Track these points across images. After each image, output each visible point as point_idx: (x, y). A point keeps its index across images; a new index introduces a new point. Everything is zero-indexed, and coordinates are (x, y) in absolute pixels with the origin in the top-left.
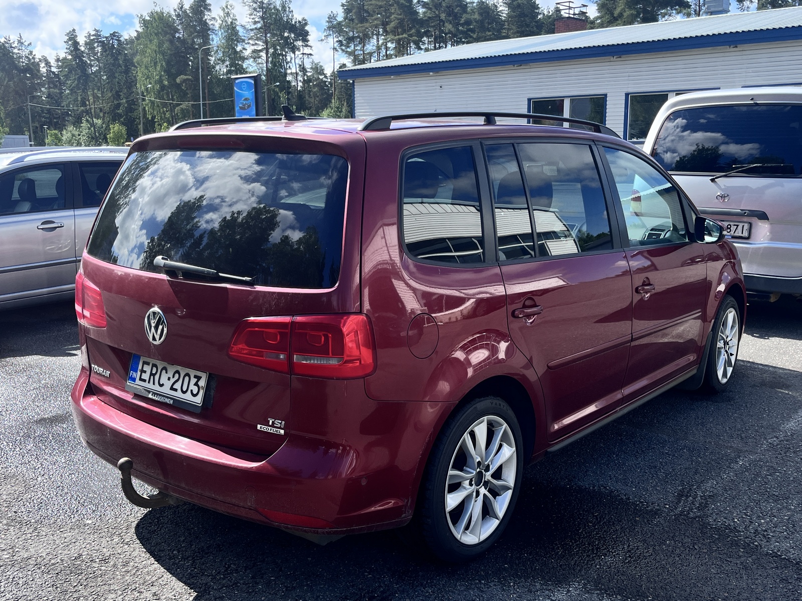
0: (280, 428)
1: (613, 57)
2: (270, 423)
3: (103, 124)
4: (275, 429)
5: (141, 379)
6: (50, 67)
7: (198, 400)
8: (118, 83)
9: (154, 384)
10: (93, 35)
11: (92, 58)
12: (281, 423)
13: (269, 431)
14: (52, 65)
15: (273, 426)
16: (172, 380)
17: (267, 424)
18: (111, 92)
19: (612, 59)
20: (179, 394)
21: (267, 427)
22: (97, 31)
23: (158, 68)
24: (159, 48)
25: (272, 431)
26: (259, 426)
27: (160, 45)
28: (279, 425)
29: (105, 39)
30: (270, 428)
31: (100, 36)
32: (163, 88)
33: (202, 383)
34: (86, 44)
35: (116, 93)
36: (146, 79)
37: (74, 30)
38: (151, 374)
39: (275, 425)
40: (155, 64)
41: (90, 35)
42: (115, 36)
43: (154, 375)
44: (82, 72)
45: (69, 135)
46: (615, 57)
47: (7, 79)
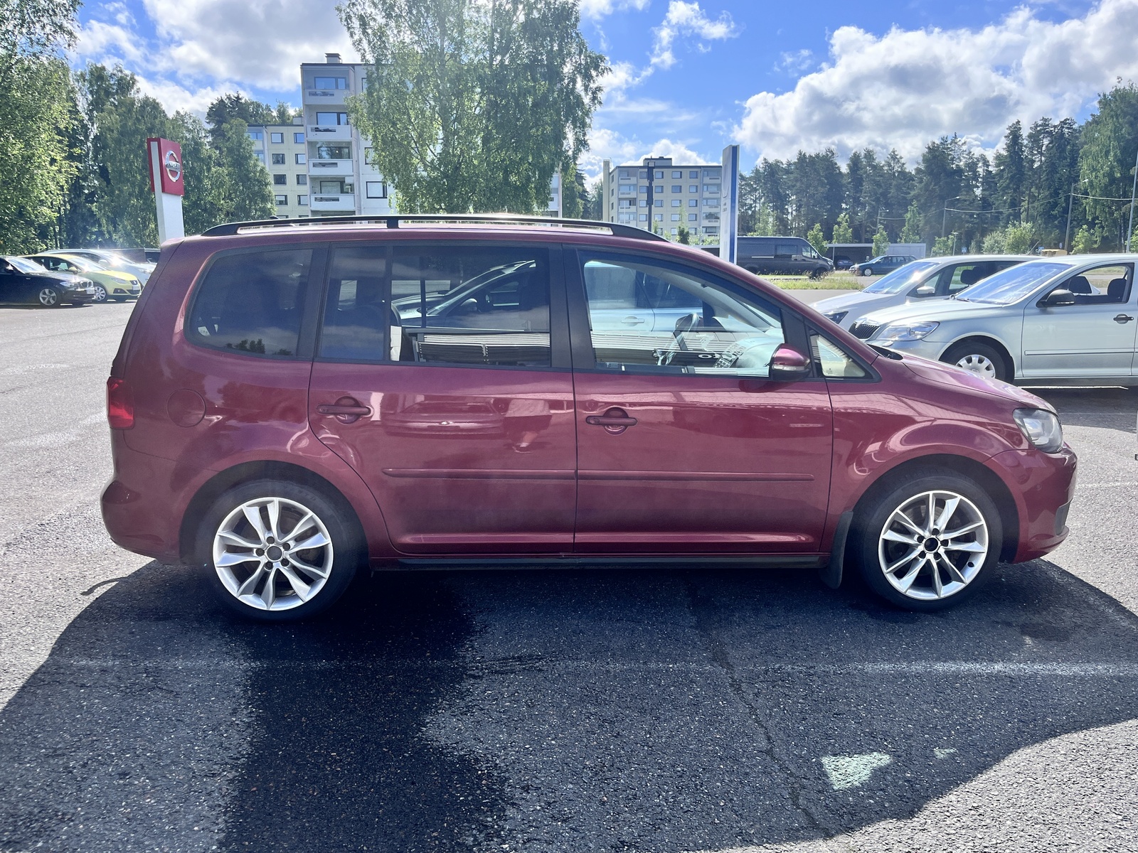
3: (1032, 228)
6: (988, 166)
8: (1059, 179)
10: (1040, 126)
11: (1036, 152)
14: (991, 163)
18: (1048, 190)
22: (1046, 120)
23: (1111, 158)
24: (1115, 133)
27: (1116, 130)
29: (1053, 129)
31: (1048, 125)
32: (1113, 180)
34: (1030, 136)
35: (1054, 191)
36: (1092, 172)
37: (1018, 122)
40: (1107, 153)
41: (1037, 126)
42: (1066, 124)
44: (1017, 169)
45: (992, 241)
47: (933, 183)
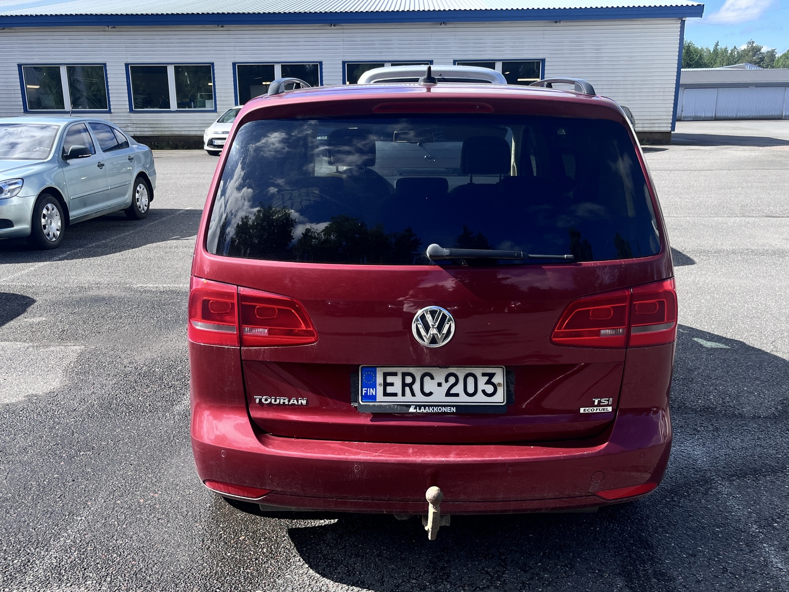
0: (608, 405)
1: (108, 27)
2: (596, 403)
4: (601, 408)
5: (385, 394)
7: (499, 398)
9: (413, 395)
12: (608, 401)
13: (595, 411)
15: (599, 405)
16: (446, 386)
17: (592, 405)
19: (107, 29)
20: (463, 399)
21: (591, 408)
25: (598, 411)
26: (582, 410)
28: (606, 403)
30: (595, 408)
33: (499, 379)
38: (404, 385)
39: (601, 404)
43: (410, 386)
46: (110, 27)
